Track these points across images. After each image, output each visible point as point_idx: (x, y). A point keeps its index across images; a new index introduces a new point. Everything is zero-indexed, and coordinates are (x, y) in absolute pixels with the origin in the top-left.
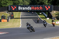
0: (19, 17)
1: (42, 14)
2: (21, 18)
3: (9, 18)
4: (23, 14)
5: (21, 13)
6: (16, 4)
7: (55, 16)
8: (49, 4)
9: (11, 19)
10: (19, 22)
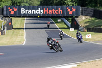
0: (21, 27)
1: (62, 21)
2: (26, 29)
3: (4, 28)
4: (28, 21)
5: (25, 20)
6: (17, 3)
7: (83, 25)
8: (73, 5)
9: (7, 29)
10: (22, 35)
